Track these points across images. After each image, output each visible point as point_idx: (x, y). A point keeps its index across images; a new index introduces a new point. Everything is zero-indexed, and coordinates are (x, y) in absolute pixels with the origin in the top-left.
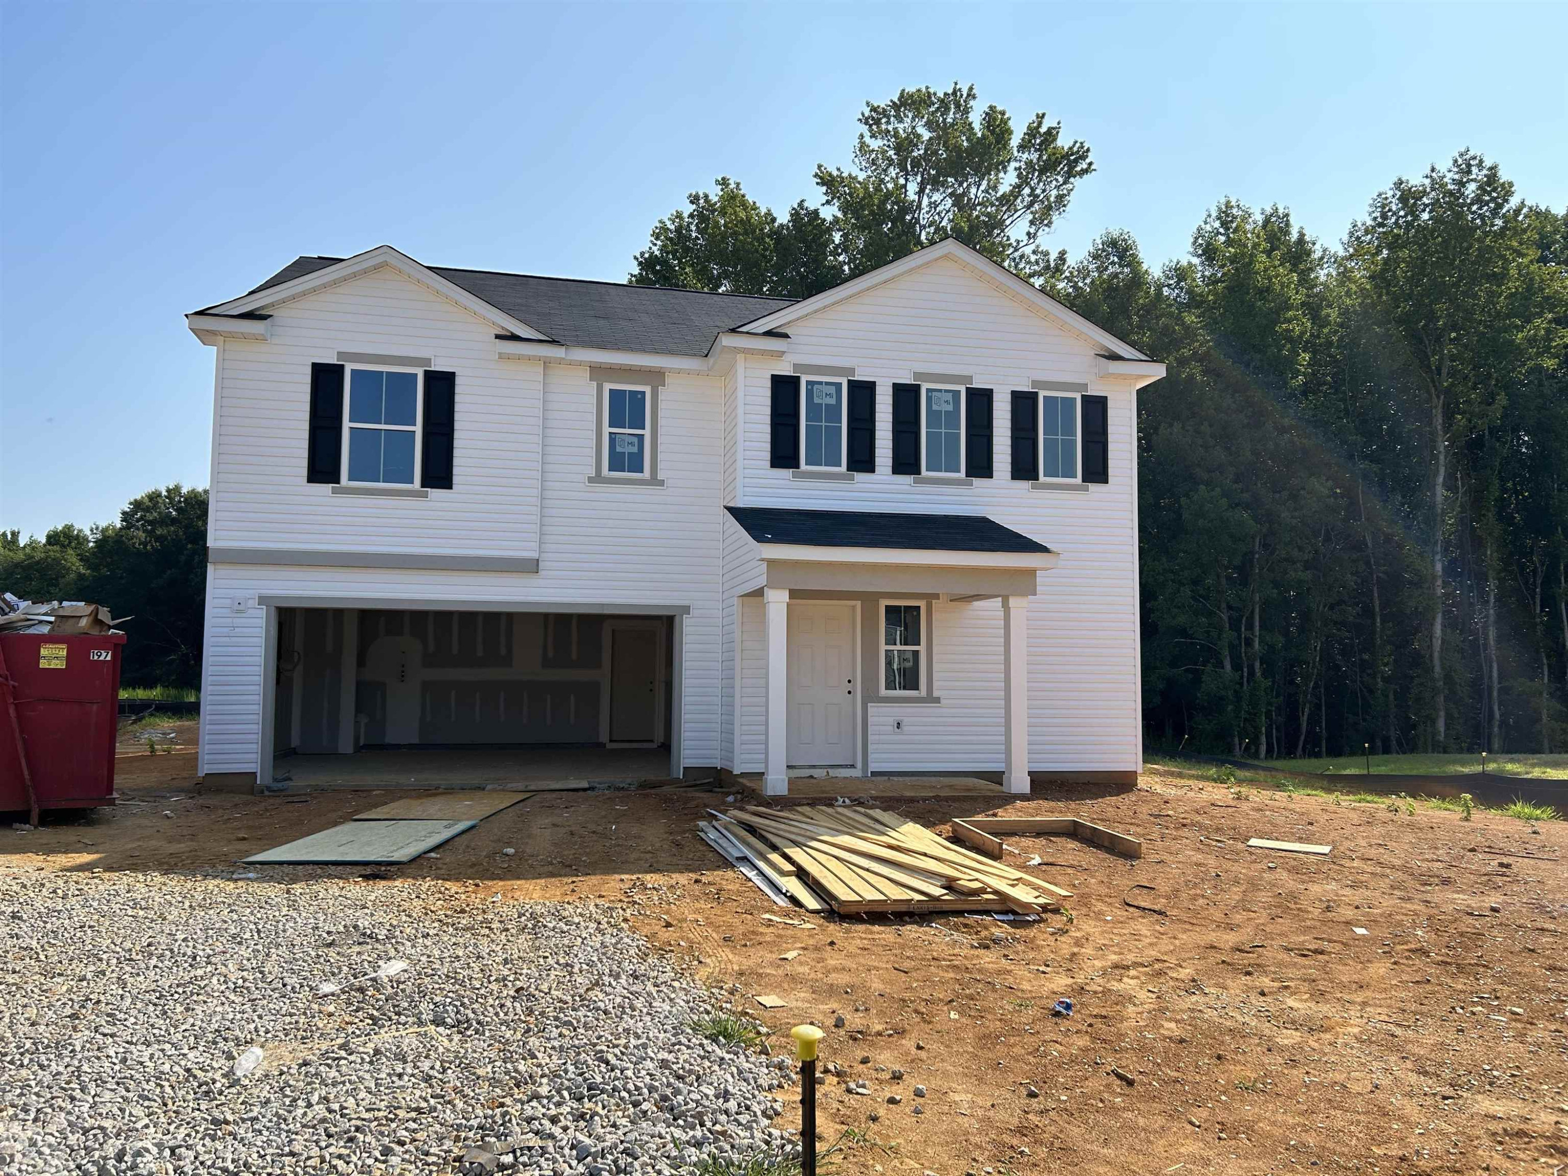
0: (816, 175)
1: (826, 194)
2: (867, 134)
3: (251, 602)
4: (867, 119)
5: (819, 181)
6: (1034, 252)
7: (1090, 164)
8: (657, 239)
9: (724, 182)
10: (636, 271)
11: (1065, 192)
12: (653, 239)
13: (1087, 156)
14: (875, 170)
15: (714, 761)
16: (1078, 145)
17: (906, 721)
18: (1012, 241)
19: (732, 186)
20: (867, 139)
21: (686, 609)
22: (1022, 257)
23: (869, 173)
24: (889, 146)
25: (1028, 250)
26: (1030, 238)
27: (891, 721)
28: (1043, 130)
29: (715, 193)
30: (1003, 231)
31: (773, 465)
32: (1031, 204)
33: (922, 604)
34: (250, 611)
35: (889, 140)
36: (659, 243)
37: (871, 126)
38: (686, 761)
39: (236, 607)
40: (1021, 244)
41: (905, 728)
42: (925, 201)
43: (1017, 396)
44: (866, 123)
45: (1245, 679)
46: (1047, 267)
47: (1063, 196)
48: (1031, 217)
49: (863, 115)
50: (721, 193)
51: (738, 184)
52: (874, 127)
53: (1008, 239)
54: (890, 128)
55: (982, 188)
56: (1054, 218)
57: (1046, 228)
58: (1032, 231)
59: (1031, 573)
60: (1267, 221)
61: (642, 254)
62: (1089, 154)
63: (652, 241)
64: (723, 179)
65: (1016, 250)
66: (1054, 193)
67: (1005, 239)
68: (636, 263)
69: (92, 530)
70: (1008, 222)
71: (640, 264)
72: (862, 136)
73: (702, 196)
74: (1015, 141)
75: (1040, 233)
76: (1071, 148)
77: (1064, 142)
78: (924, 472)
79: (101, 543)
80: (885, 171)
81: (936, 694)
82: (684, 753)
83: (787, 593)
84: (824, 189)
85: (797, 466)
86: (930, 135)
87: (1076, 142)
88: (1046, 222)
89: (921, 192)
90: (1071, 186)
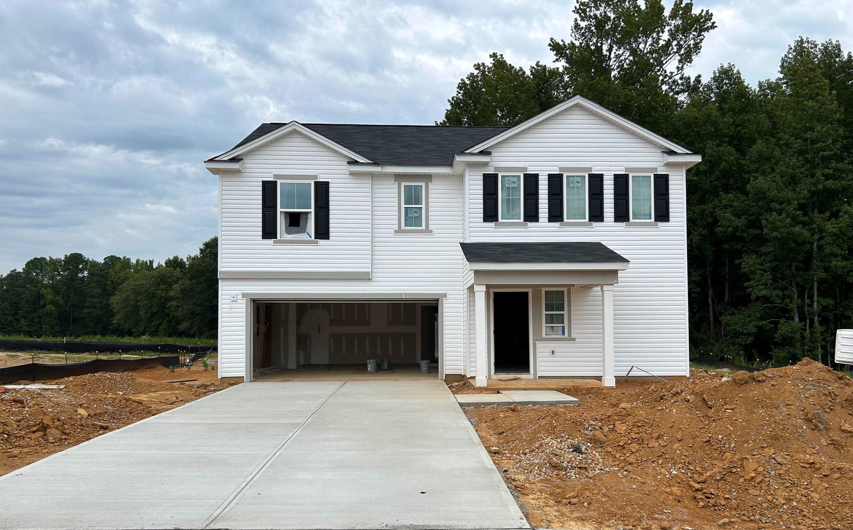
0: (550, 45)
1: (556, 55)
2: (579, 19)
3: (239, 296)
4: (578, 10)
5: (551, 48)
6: (681, 79)
7: (714, 23)
8: (461, 90)
9: (494, 55)
10: (449, 108)
11: (698, 40)
12: (458, 90)
13: (711, 19)
14: (584, 39)
15: (461, 371)
16: (704, 13)
17: (557, 350)
18: (668, 73)
19: (499, 57)
20: (579, 22)
21: (445, 295)
22: (674, 82)
23: (581, 41)
24: (591, 25)
25: (677, 77)
26: (679, 70)
27: (550, 350)
28: (683, 5)
29: (489, 62)
30: (661, 67)
31: (485, 221)
32: (679, 50)
33: (565, 290)
34: (239, 301)
35: (591, 22)
36: (462, 92)
37: (580, 14)
38: (446, 371)
39: (232, 299)
40: (674, 74)
41: (556, 354)
42: (613, 55)
43: (617, 177)
44: (578, 13)
45: (808, 327)
46: (688, 86)
47: (698, 43)
48: (679, 58)
49: (576, 8)
50: (493, 62)
51: (502, 55)
52: (582, 14)
53: (665, 72)
54: (592, 14)
55: (649, 43)
56: (693, 57)
57: (689, 64)
58: (680, 66)
59: (615, 272)
60: (826, 48)
61: (453, 98)
62: (713, 17)
63: (457, 91)
64: (494, 54)
65: (670, 78)
66: (692, 42)
67: (663, 72)
68: (449, 104)
69: (187, 259)
70: (664, 62)
71: (452, 104)
72: (576, 20)
73: (481, 65)
74: (667, 13)
75: (685, 66)
76: (700, 15)
77: (696, 11)
78: (565, 220)
79: (192, 265)
80: (590, 39)
81: (573, 336)
82: (445, 367)
83: (485, 286)
84: (555, 52)
85: (497, 221)
86: (614, 16)
87: (702, 11)
88: (688, 60)
89: (610, 50)
90: (702, 37)
